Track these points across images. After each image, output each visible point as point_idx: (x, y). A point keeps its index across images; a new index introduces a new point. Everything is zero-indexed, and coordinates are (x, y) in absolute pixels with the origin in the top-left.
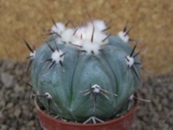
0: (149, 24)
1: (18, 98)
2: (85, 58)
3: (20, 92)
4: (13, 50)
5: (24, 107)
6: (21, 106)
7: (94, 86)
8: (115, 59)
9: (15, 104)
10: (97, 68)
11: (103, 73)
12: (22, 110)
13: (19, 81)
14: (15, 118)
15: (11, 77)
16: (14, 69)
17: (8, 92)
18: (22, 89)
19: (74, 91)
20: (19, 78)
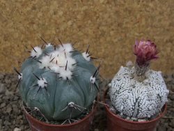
0: (108, 39)
1: (9, 100)
2: (62, 82)
3: (10, 95)
5: (14, 106)
6: (11, 105)
7: (70, 103)
9: (7, 104)
11: (75, 93)
12: (12, 108)
13: (8, 88)
14: (8, 114)
17: (1, 95)
18: (12, 93)
20: (8, 86)
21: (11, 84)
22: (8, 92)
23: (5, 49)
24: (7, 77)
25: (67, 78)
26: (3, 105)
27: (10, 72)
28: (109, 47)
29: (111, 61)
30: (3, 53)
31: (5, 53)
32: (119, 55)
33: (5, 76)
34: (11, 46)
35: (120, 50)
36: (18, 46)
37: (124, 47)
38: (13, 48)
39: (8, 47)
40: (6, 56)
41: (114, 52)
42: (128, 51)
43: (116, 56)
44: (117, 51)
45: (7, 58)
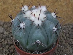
1: (6, 37)
3: (7, 34)
4: (2, 17)
6: (7, 40)
7: (37, 41)
8: (48, 28)
9: (5, 40)
10: (40, 33)
12: (8, 42)
13: (6, 30)
15: (3, 28)
16: (3, 25)
17: (2, 35)
18: (7, 33)
19: (29, 41)
20: (6, 29)
21: (7, 28)
22: (5, 33)
23: (4, 9)
24: (5, 24)
25: (38, 25)
26: (3, 40)
27: (7, 21)
28: (60, 8)
29: (61, 15)
30: (3, 11)
31: (4, 11)
32: (65, 12)
33: (4, 23)
34: (7, 7)
35: (66, 9)
36: (11, 7)
37: (68, 7)
38: (8, 8)
39: (6, 8)
40: (4, 12)
41: (62, 10)
42: (70, 10)
43: (64, 13)
44: (64, 10)
45: (5, 14)
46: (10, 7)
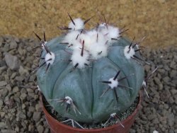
1: (23, 81)
3: (25, 74)
12: (27, 93)
23: (17, 9)
24: (21, 45)
26: (16, 89)
28: (153, 10)
29: (154, 26)
30: (15, 14)
31: (17, 14)
32: (165, 19)
34: (25, 6)
35: (167, 13)
36: (34, 5)
38: (28, 7)
39: (21, 6)
40: (19, 17)
41: (159, 15)
43: (161, 21)
44: (162, 15)
45: (20, 20)
46: (32, 5)
